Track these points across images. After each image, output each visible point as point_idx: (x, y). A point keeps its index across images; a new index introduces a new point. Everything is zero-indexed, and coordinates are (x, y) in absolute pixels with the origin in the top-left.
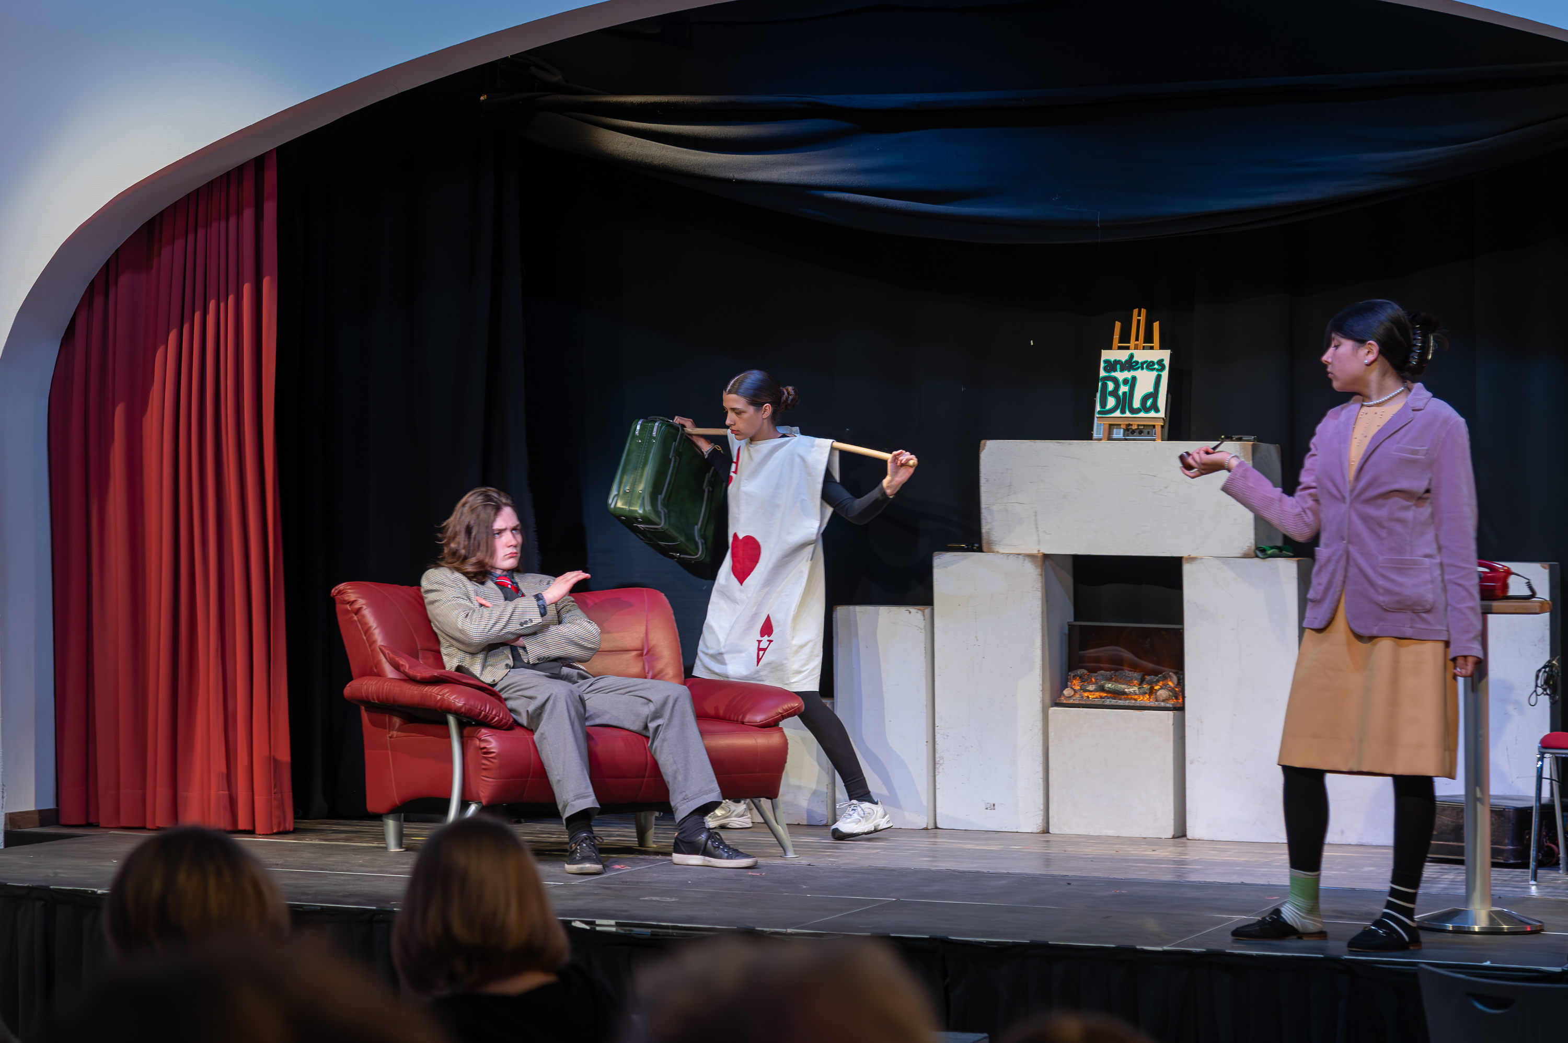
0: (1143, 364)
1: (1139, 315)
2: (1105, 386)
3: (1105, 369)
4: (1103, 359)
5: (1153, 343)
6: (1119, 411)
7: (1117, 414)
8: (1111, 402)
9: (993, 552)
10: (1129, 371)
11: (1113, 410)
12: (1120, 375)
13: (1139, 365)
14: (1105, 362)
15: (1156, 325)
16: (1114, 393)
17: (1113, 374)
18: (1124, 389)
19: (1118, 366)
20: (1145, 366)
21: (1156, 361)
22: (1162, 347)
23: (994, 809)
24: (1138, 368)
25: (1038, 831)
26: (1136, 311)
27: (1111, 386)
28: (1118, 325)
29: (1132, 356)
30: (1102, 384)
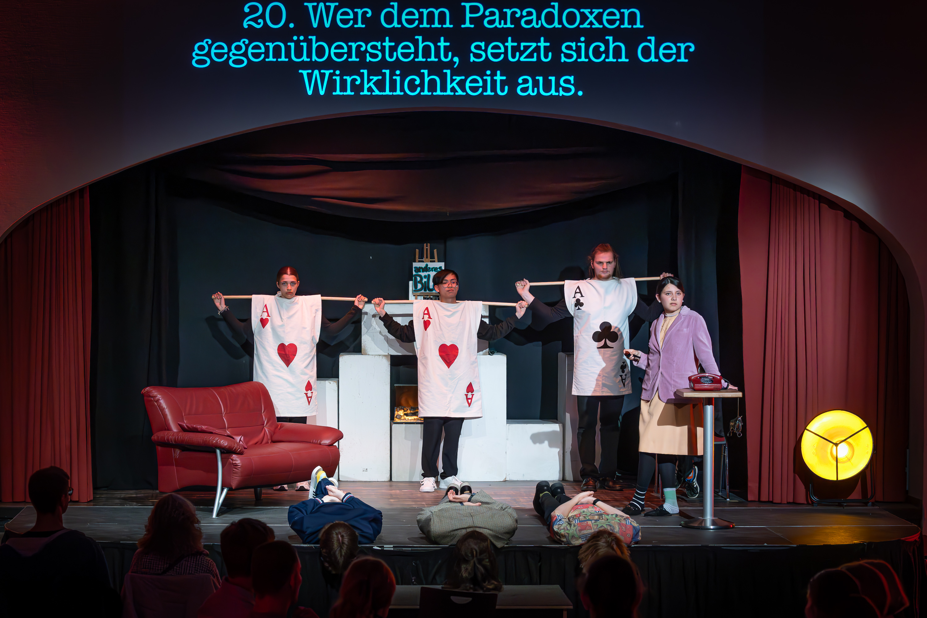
0: (432, 268)
1: (427, 247)
2: (416, 279)
3: (415, 271)
4: (414, 266)
5: (435, 259)
6: (423, 290)
7: (423, 291)
8: (419, 286)
9: (367, 355)
10: (426, 272)
11: (421, 290)
12: (423, 274)
13: (431, 269)
14: (415, 268)
15: (435, 251)
16: (421, 282)
17: (419, 273)
18: (425, 280)
19: (421, 270)
20: (433, 269)
21: (438, 267)
22: (439, 261)
23: (367, 471)
24: (430, 271)
25: (388, 480)
26: (425, 245)
27: (419, 279)
28: (417, 250)
29: (427, 265)
30: (414, 278)
